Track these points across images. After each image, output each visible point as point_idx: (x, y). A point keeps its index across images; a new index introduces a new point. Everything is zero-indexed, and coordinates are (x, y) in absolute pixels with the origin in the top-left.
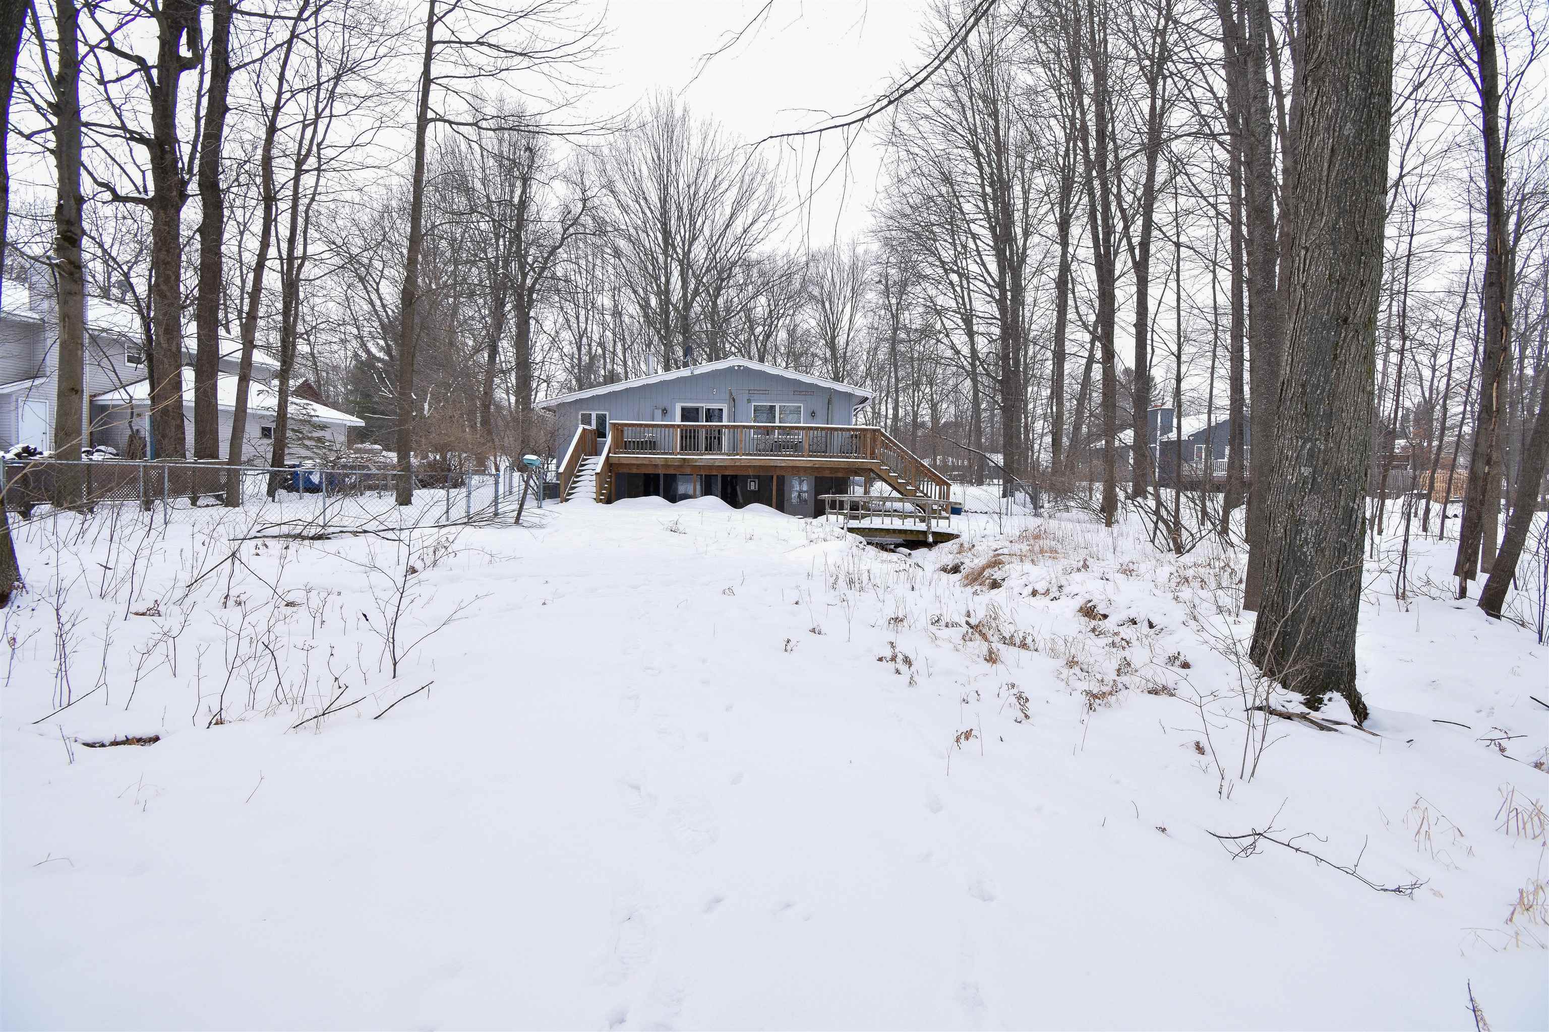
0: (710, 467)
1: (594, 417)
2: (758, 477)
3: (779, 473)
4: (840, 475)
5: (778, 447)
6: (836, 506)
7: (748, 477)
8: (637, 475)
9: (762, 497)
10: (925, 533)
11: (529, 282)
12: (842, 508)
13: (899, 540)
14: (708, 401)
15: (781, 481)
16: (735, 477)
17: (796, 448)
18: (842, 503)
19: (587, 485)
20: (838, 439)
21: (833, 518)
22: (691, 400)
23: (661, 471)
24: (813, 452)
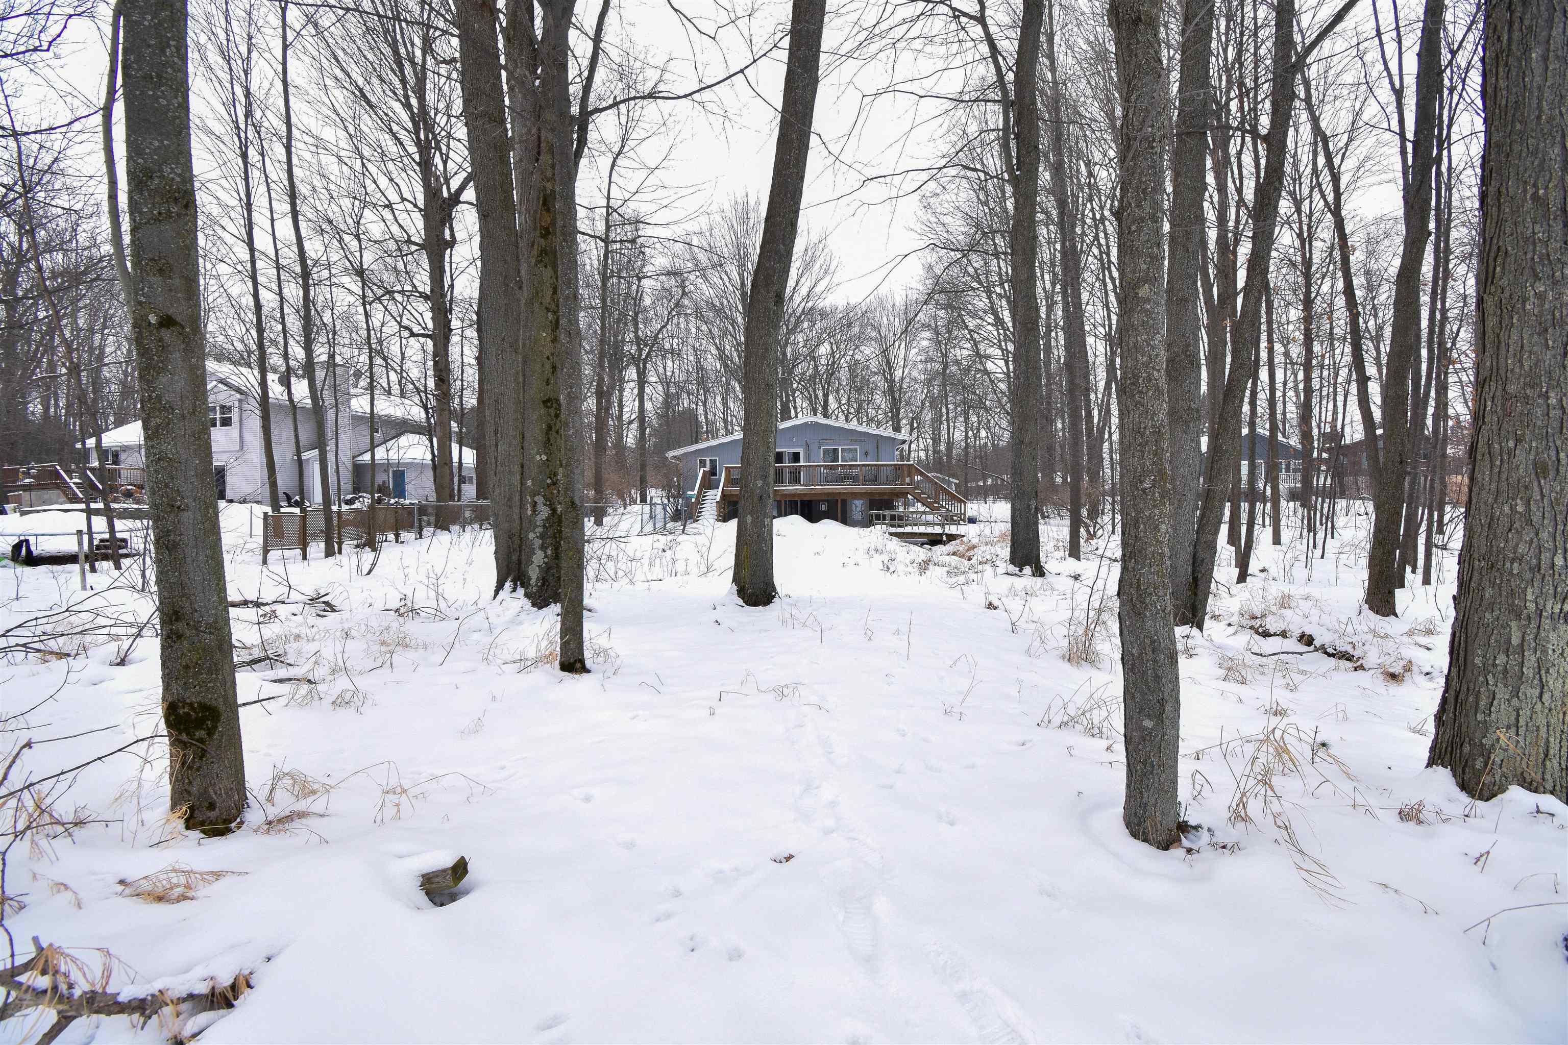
0: (794, 495)
1: (708, 462)
2: (827, 501)
3: (843, 497)
4: (886, 497)
5: (841, 479)
6: (880, 519)
7: (819, 501)
9: (831, 515)
10: (941, 535)
11: (644, 354)
12: (884, 519)
13: (925, 540)
14: (790, 447)
15: (844, 502)
16: (810, 501)
17: (855, 479)
18: (884, 516)
19: (710, 510)
20: (885, 473)
21: (878, 527)
24: (866, 481)
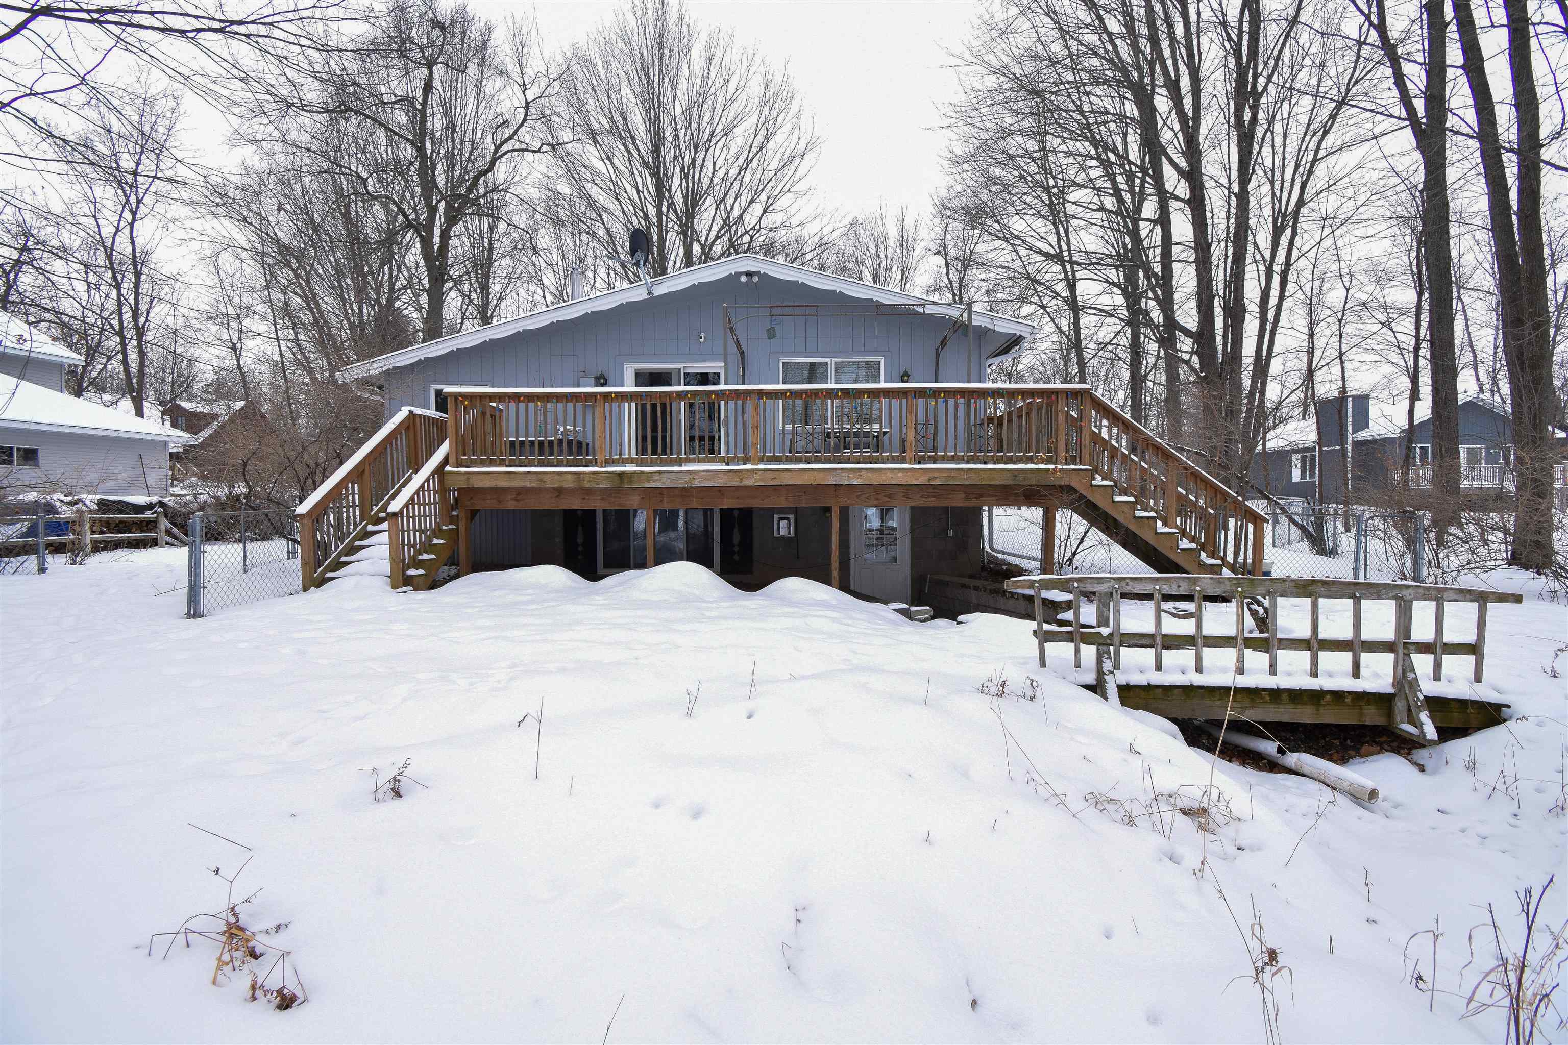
0: (685, 491)
2: (796, 511)
3: (841, 497)
7: (772, 511)
8: (550, 513)
9: (807, 560)
14: (690, 356)
15: (846, 519)
16: (747, 513)
22: (655, 357)
23: (598, 505)
